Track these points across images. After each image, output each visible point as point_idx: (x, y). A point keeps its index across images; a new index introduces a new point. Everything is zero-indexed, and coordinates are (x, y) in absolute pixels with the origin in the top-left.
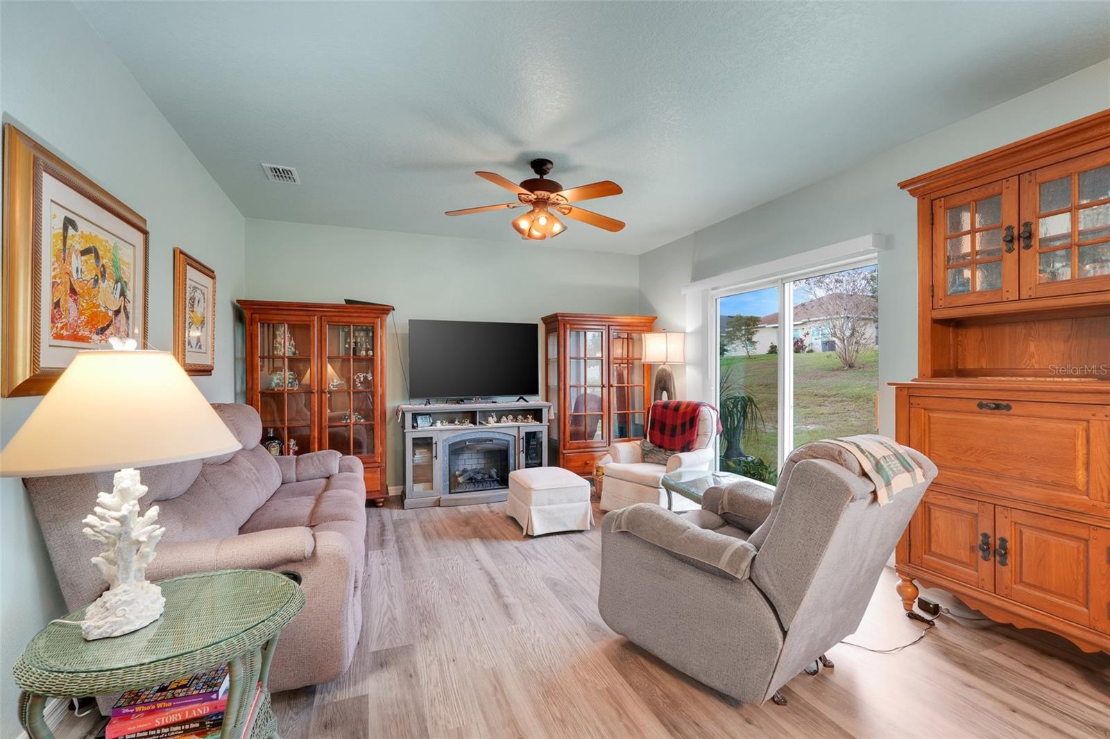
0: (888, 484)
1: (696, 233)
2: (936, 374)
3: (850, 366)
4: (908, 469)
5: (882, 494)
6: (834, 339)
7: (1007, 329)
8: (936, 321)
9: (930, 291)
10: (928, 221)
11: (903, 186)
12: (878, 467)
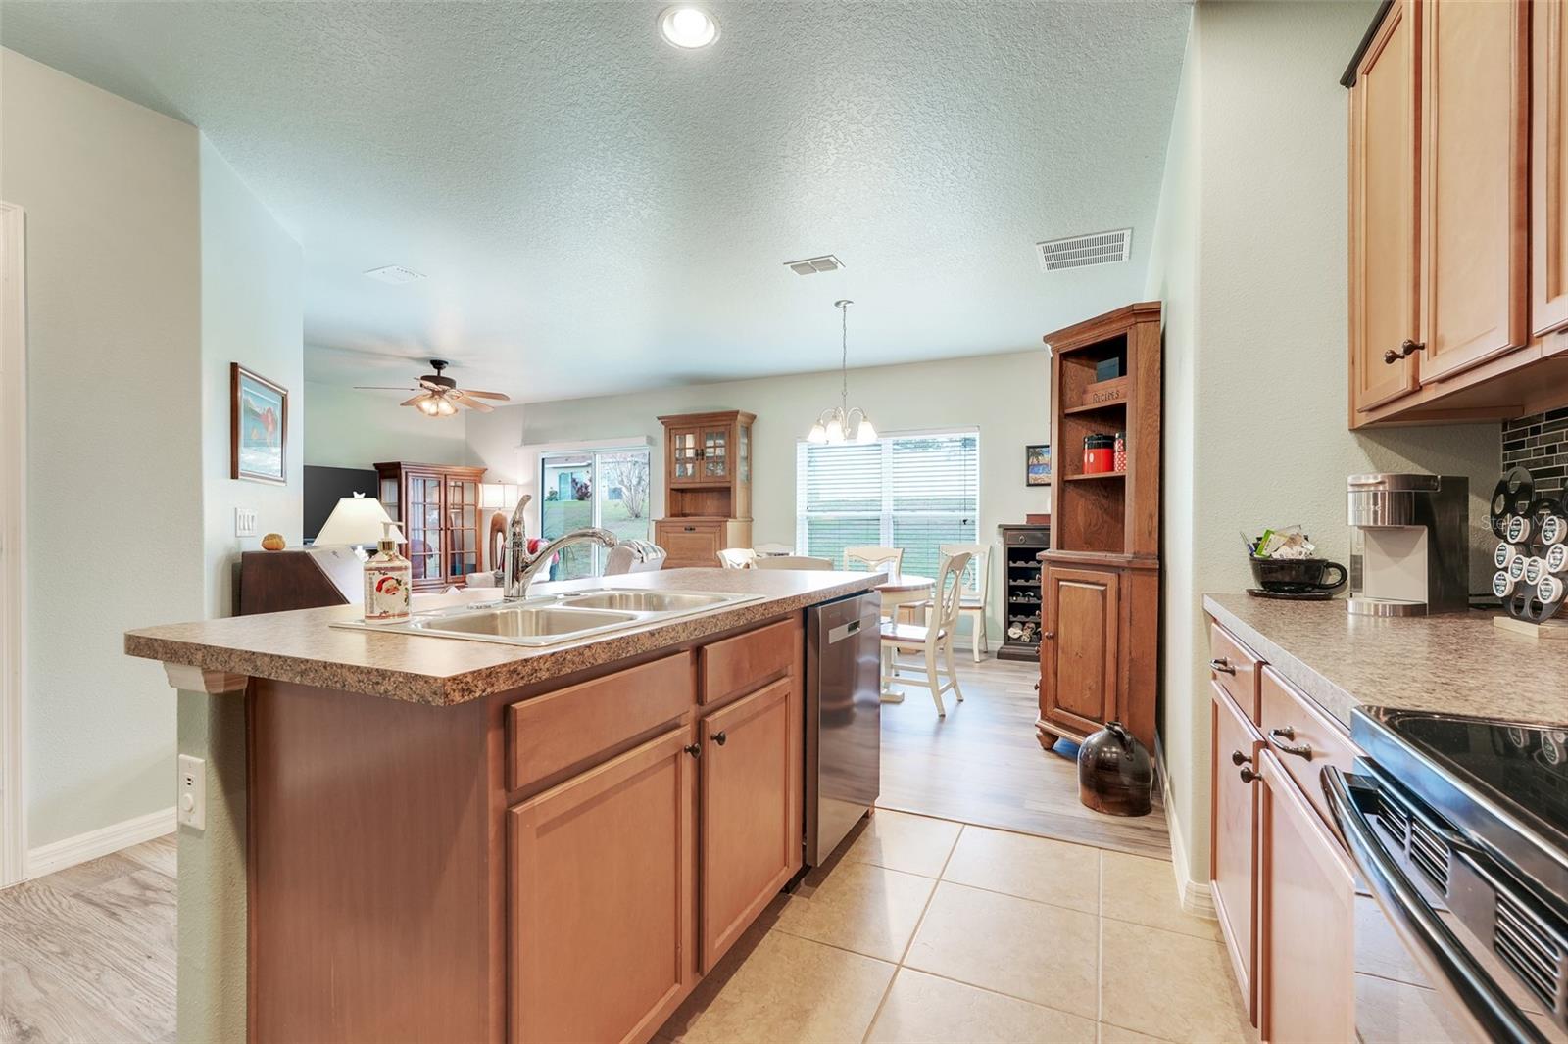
0: (647, 555)
1: (526, 405)
2: (672, 516)
3: (636, 516)
4: (655, 551)
5: (645, 558)
6: (620, 486)
7: (700, 494)
8: (672, 489)
9: (670, 473)
10: (670, 439)
11: (659, 419)
12: (644, 549)
